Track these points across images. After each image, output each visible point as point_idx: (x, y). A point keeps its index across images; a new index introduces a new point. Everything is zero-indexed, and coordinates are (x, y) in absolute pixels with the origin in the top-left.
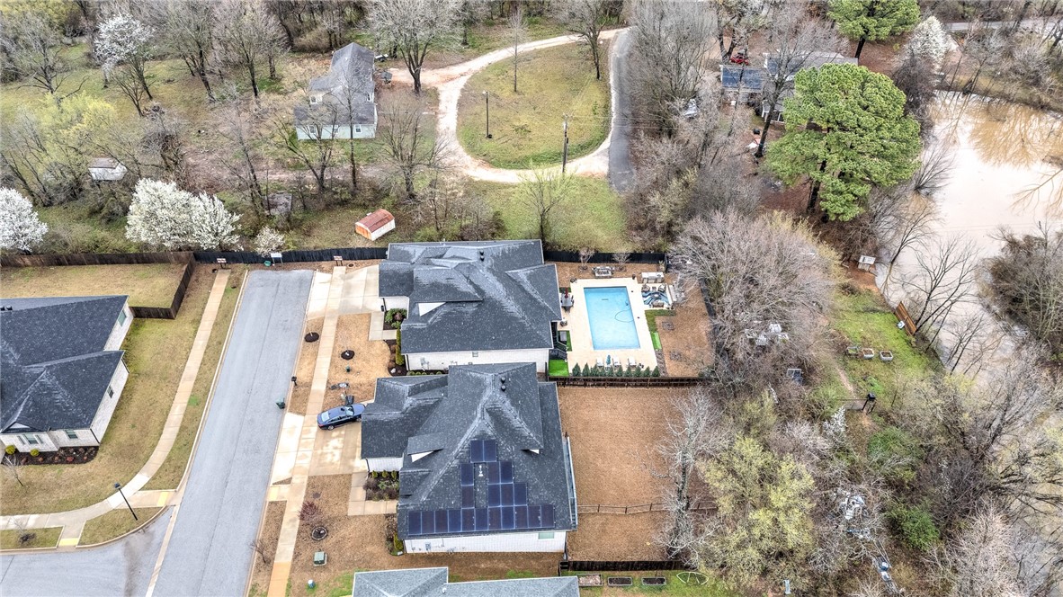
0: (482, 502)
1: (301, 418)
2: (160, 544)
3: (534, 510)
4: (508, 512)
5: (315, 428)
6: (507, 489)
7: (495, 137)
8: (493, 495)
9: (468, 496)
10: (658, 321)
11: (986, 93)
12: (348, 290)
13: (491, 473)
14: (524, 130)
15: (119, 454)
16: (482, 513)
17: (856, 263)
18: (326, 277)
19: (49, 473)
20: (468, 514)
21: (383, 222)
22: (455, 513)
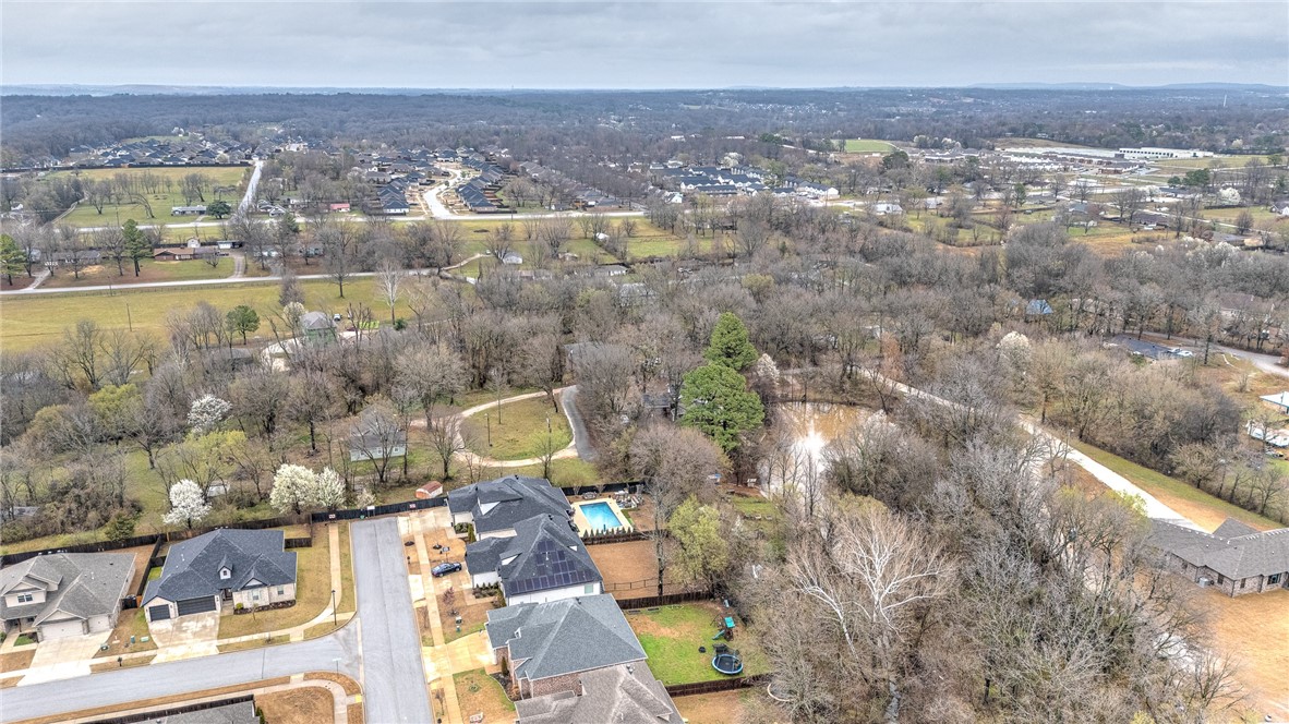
0: (551, 573)
1: (419, 577)
2: (356, 633)
3: (581, 574)
4: (566, 576)
5: (431, 578)
6: (563, 565)
7: (494, 446)
8: (556, 568)
9: (542, 571)
10: (630, 513)
11: (815, 401)
12: (424, 522)
13: (552, 557)
14: (514, 441)
15: (310, 602)
16: (551, 579)
17: (746, 484)
18: (405, 518)
19: (269, 614)
20: (544, 580)
21: (435, 488)
22: (536, 580)
